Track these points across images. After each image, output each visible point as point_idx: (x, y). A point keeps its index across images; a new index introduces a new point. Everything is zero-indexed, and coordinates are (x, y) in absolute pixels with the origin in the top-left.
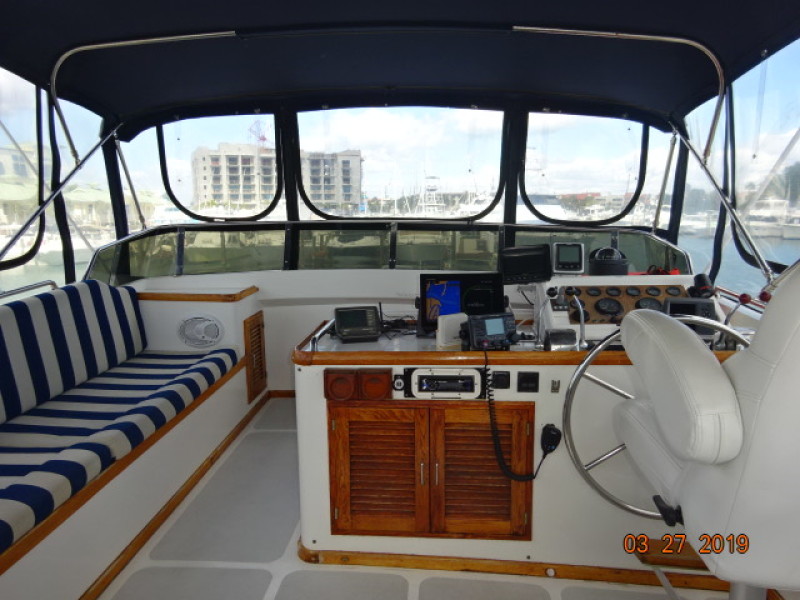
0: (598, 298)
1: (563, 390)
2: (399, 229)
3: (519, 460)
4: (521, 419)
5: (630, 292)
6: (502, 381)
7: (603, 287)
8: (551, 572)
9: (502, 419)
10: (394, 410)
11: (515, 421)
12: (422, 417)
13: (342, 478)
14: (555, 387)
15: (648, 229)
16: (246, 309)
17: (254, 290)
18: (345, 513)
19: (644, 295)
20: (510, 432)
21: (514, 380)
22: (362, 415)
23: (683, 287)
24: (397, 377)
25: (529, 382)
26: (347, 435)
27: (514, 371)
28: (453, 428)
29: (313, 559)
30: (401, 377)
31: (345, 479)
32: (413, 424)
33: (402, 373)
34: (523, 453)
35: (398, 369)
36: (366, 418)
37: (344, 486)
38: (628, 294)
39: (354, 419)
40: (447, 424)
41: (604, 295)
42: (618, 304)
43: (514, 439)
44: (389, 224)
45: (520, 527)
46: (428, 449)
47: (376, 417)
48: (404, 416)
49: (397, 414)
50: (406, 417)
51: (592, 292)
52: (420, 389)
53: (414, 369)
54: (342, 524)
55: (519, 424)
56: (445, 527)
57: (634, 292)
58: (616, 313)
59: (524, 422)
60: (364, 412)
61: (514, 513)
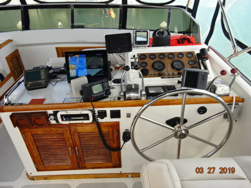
0: (154, 60)
1: (133, 117)
2: (74, 8)
3: (114, 143)
4: (113, 129)
5: (170, 56)
6: (103, 114)
7: (157, 53)
8: (130, 176)
9: (104, 130)
10: (52, 129)
11: (111, 130)
12: (66, 130)
13: (35, 154)
14: (129, 116)
15: (184, 8)
16: (7, 51)
17: (10, 41)
18: (40, 165)
19: (176, 58)
20: (109, 134)
21: (108, 114)
22: (37, 131)
23: (194, 53)
24: (50, 115)
25: (116, 114)
26: (32, 139)
27: (108, 110)
28: (82, 134)
29: (32, 179)
30: (52, 115)
31: (36, 154)
32: (63, 134)
33: (52, 113)
34: (115, 141)
35: (50, 112)
36: (39, 132)
37: (37, 157)
38: (169, 58)
39: (34, 133)
40: (78, 133)
41: (157, 59)
42: (163, 64)
43: (110, 136)
44: (70, 5)
45: (116, 164)
46: (72, 142)
47: (44, 132)
48: (57, 131)
49: (54, 130)
50: (58, 131)
51: (152, 57)
52: (62, 120)
53: (58, 112)
54: (40, 168)
55: (112, 131)
56: (85, 166)
57: (171, 56)
58: (162, 70)
59: (115, 130)
60: (37, 130)
61: (113, 161)
